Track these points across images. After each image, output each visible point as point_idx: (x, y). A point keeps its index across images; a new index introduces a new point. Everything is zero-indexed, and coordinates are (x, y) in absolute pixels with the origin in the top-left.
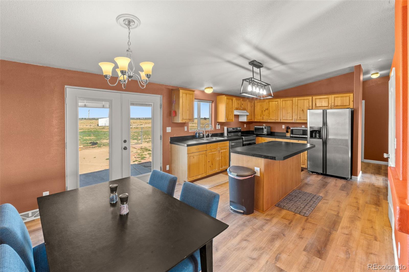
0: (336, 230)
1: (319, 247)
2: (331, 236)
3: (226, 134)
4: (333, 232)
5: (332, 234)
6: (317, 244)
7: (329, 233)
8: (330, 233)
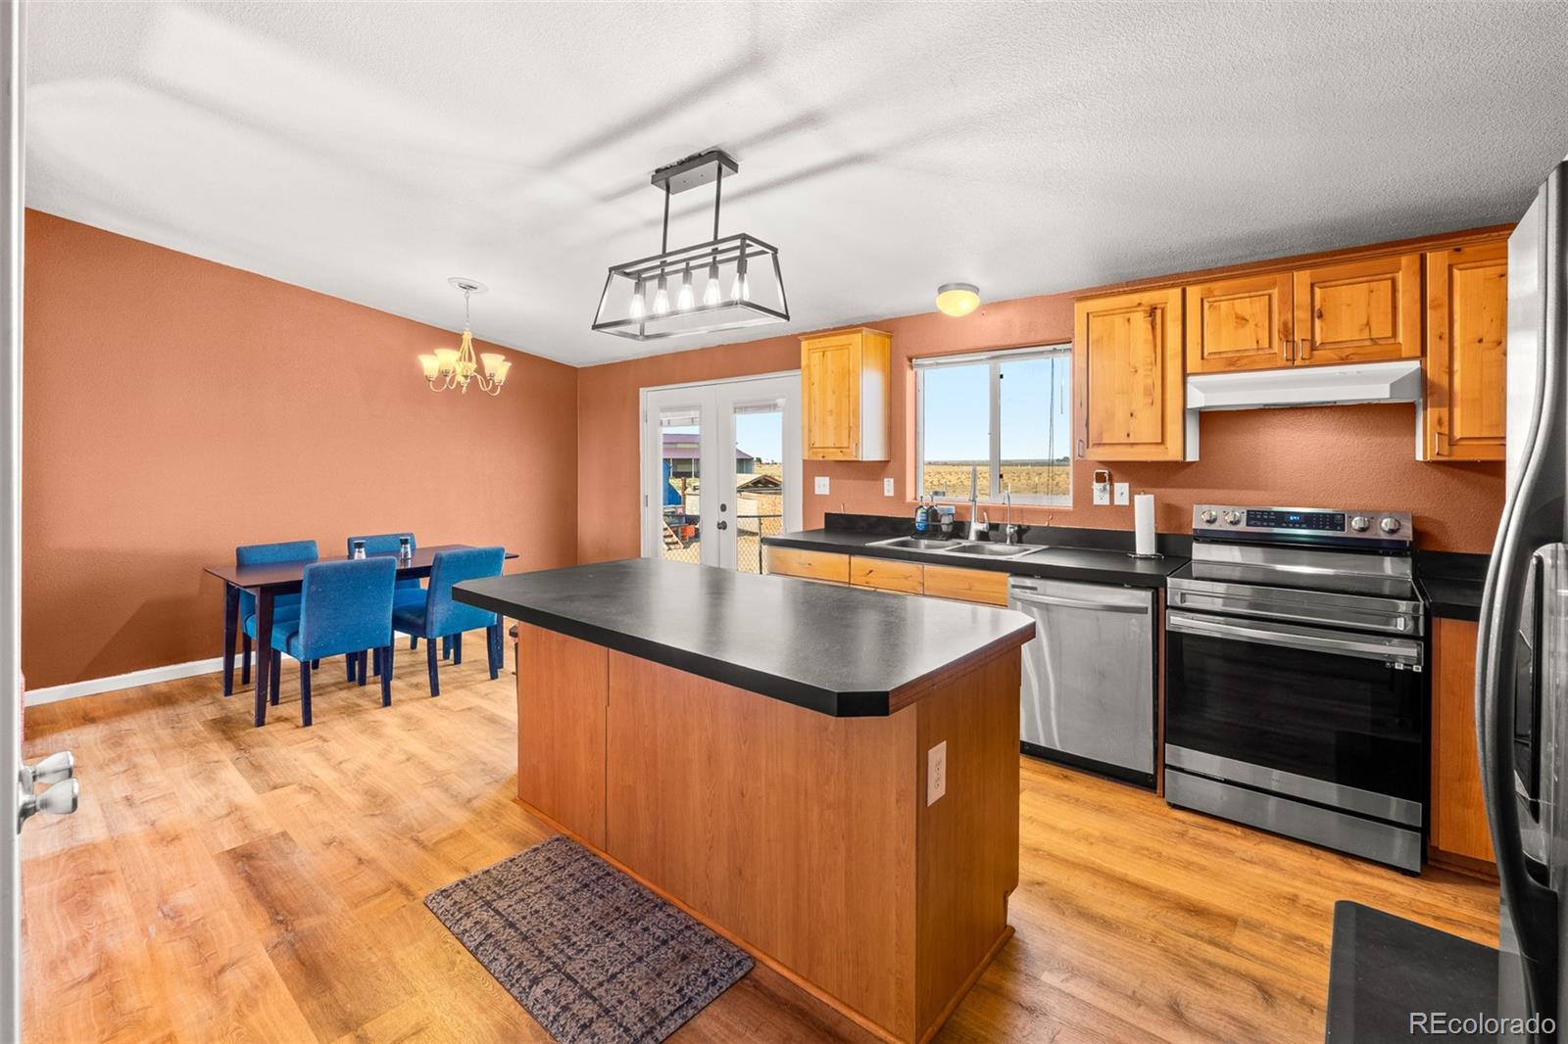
0: (273, 949)
1: (261, 863)
2: (267, 917)
3: (1145, 545)
4: (274, 934)
5: (272, 924)
6: (274, 865)
7: (280, 918)
8: (281, 922)
